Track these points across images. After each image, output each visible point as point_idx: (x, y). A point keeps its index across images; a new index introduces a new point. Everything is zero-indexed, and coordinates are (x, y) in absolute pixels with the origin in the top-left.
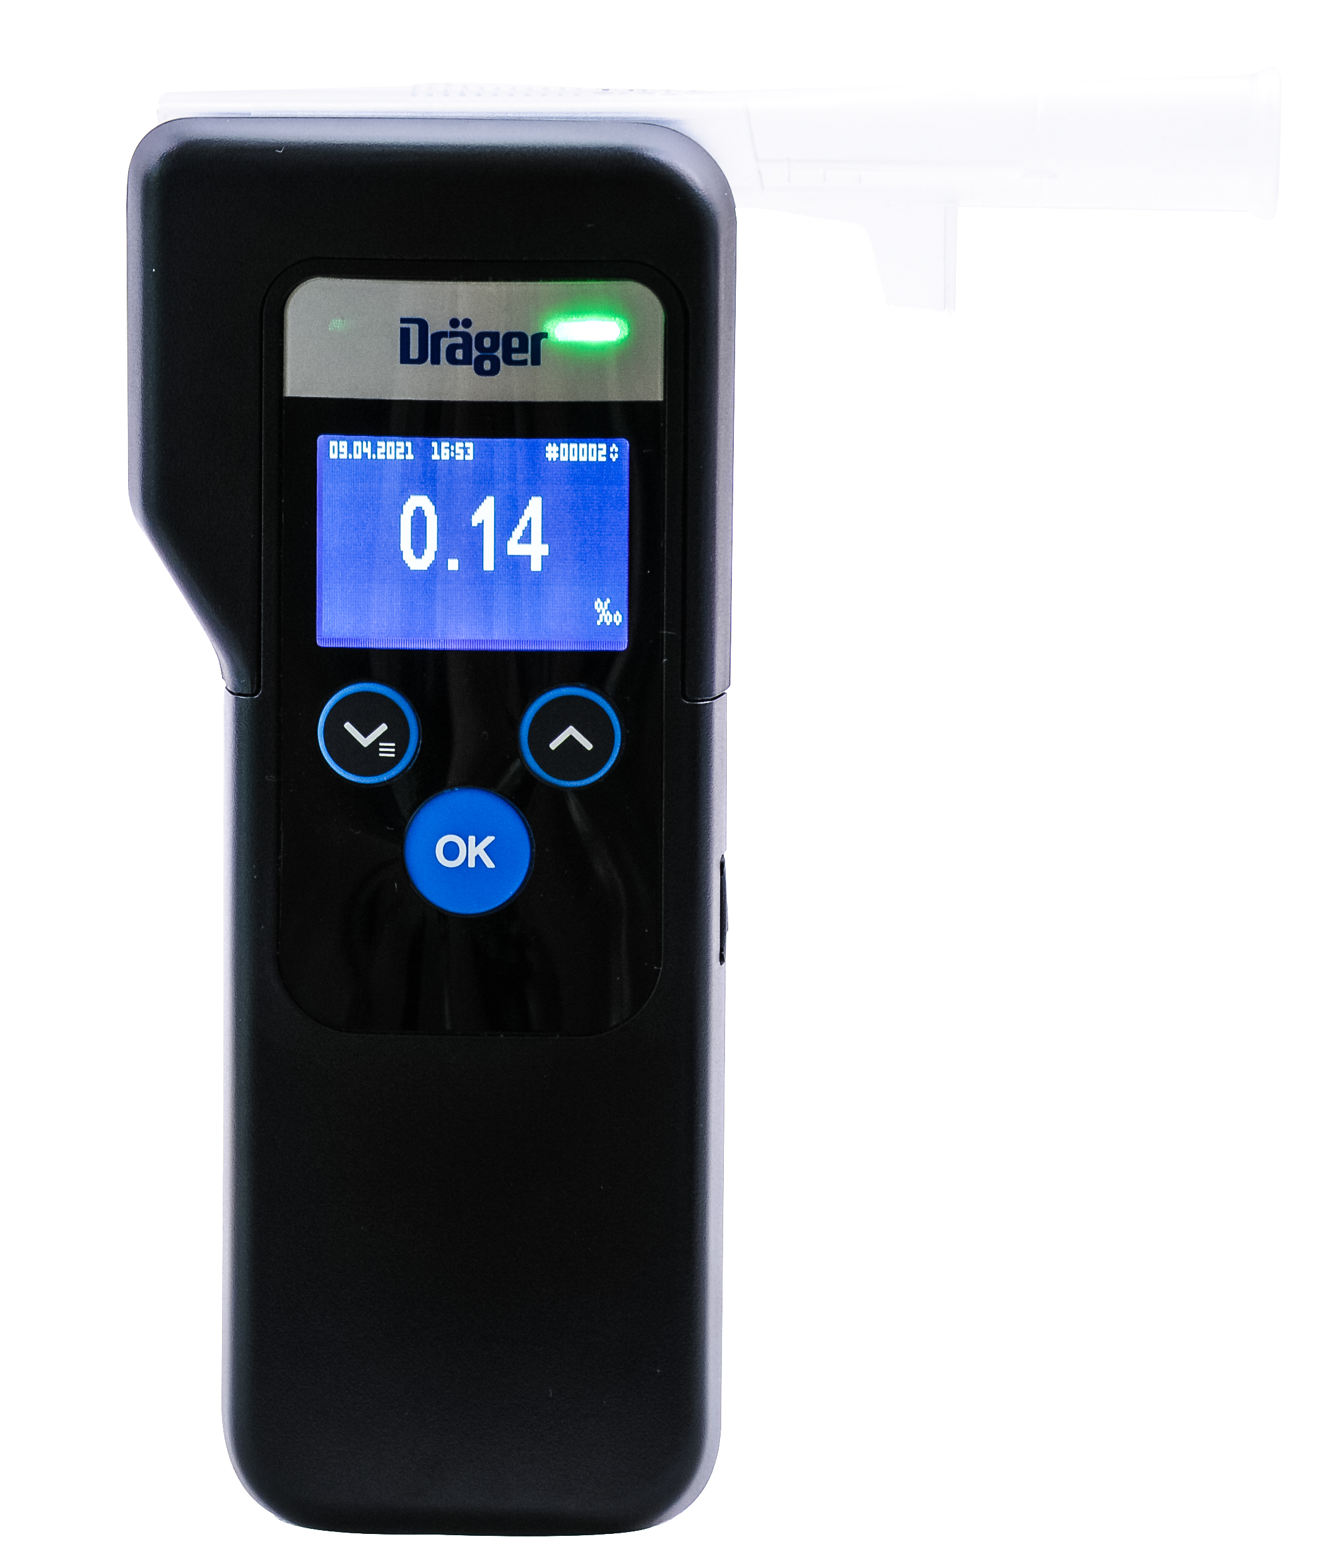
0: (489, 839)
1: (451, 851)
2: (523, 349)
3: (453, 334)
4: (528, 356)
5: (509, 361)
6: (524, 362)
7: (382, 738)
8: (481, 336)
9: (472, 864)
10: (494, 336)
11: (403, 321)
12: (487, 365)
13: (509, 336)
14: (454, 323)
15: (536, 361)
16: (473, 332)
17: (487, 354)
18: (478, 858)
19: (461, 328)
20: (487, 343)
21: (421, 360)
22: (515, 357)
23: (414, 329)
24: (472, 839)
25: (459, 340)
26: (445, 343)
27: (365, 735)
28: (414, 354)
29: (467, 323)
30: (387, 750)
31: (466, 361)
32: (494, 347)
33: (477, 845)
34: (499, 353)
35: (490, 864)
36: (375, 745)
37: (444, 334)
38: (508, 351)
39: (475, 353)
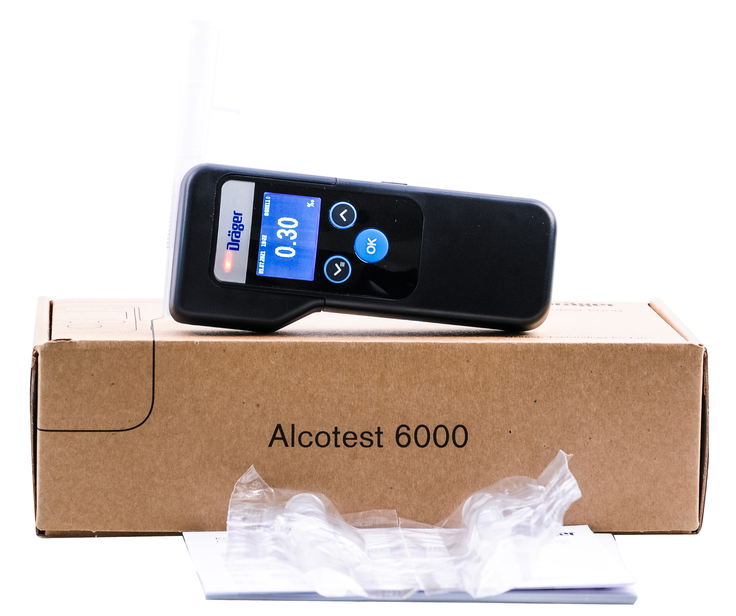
0: (369, 239)
1: (371, 250)
2: (238, 218)
3: (232, 236)
4: (240, 217)
5: (241, 222)
6: (241, 218)
7: (339, 265)
8: (233, 228)
9: (375, 245)
10: (234, 225)
11: (227, 249)
12: (241, 227)
13: (234, 221)
14: (229, 235)
15: (241, 214)
16: (232, 230)
17: (238, 227)
18: (373, 243)
19: (231, 234)
20: (235, 227)
21: (238, 245)
22: (240, 220)
23: (230, 246)
24: (368, 244)
25: (234, 234)
26: (234, 238)
27: (338, 270)
28: (236, 247)
29: (229, 232)
30: (343, 264)
31: (239, 233)
32: (236, 225)
33: (369, 242)
34: (238, 224)
35: (375, 240)
36: (341, 268)
37: (232, 238)
38: (238, 222)
39: (238, 230)
